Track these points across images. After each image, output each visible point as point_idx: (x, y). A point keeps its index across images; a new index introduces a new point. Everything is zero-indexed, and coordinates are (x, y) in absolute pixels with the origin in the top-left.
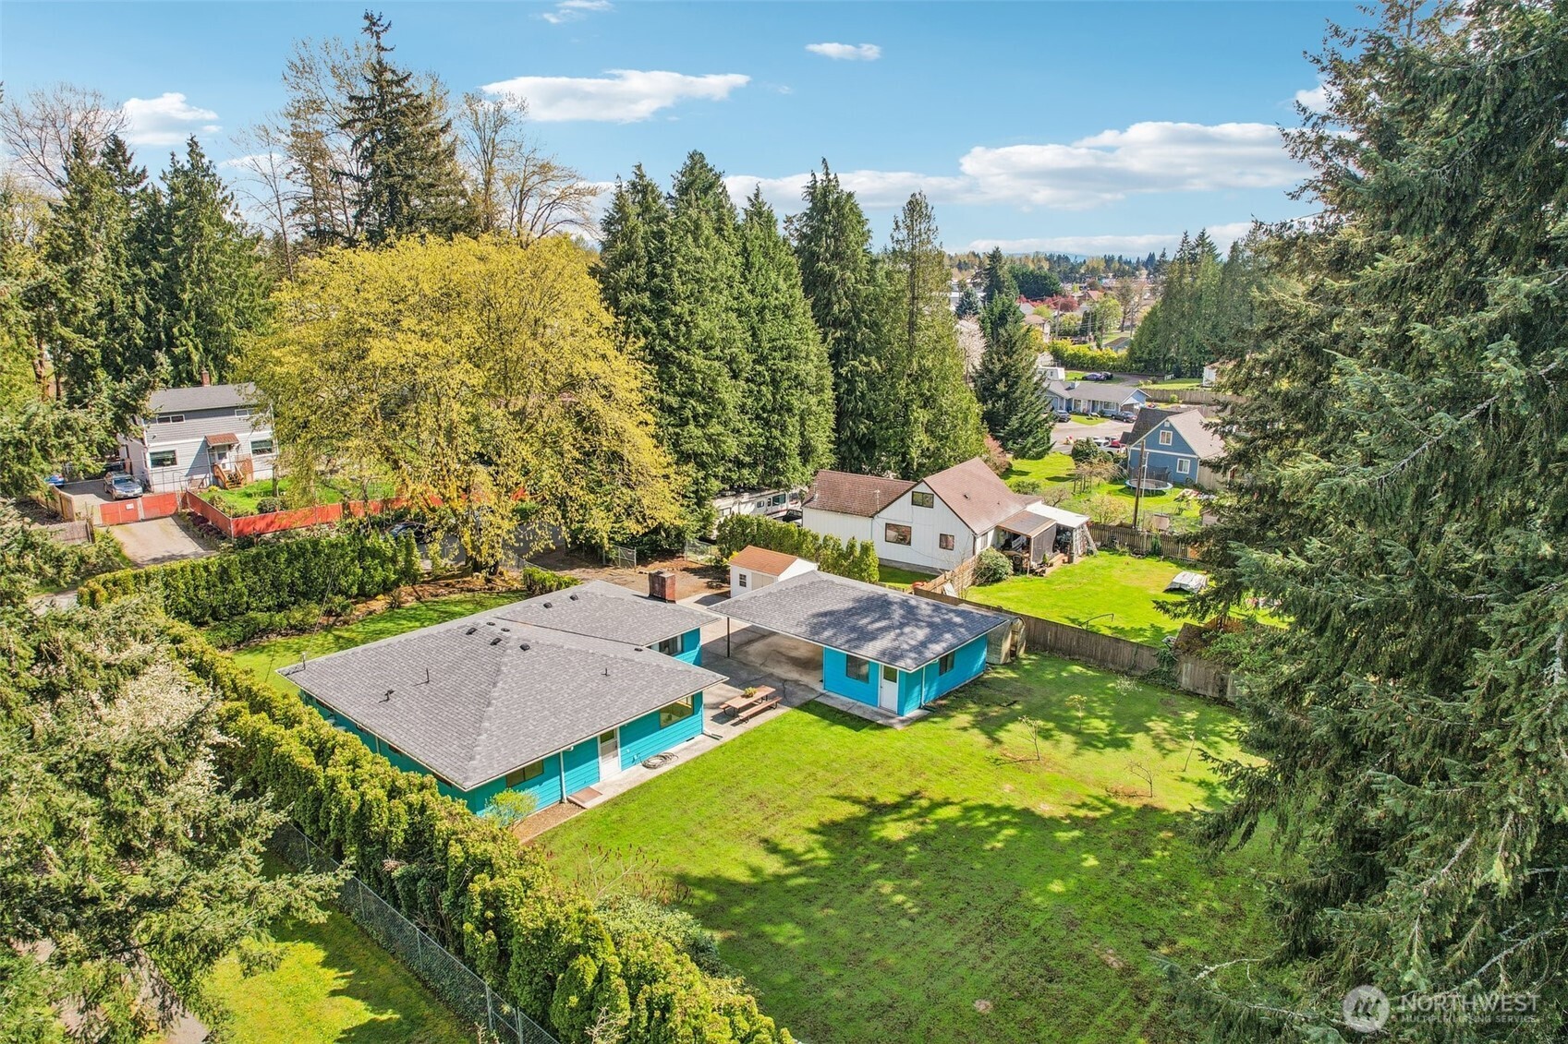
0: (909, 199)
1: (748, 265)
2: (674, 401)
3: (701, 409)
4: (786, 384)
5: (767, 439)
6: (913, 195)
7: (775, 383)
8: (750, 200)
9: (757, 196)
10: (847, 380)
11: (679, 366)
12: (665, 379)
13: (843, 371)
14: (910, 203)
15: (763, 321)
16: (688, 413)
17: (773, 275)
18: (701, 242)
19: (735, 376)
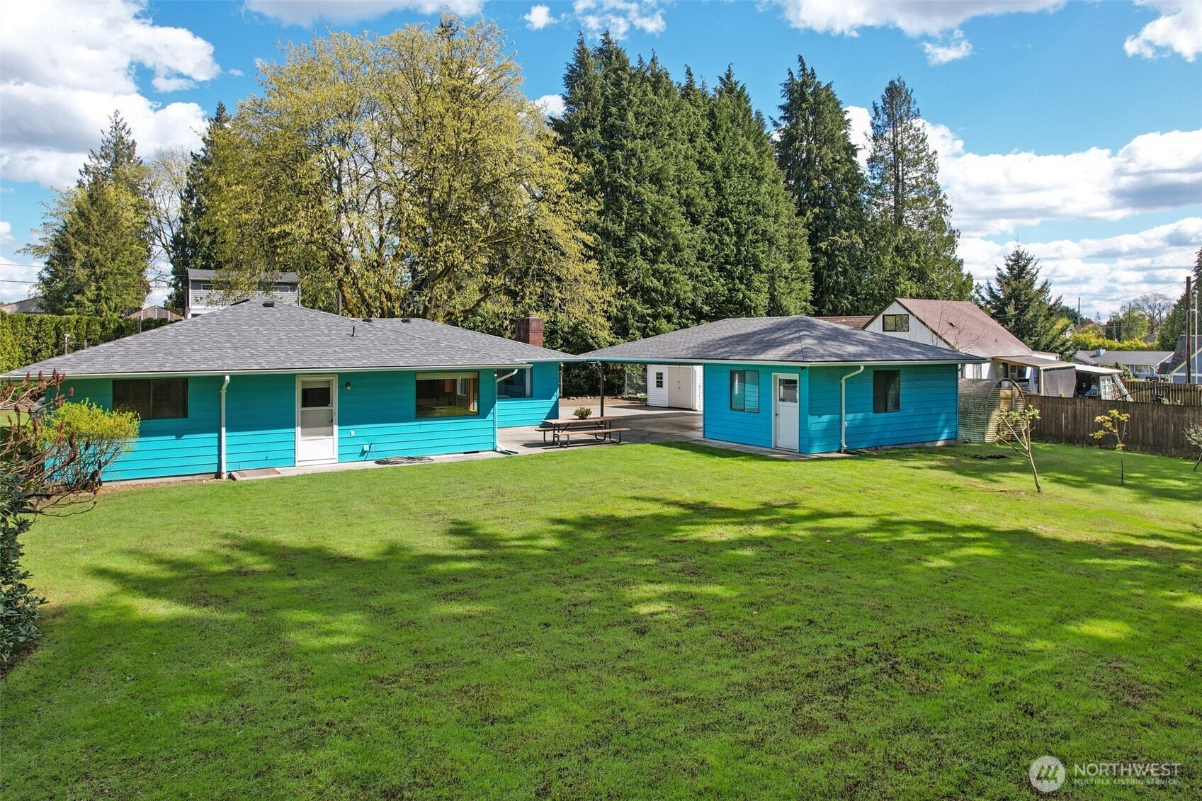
0: (888, 85)
1: (715, 127)
2: (619, 230)
3: (649, 242)
4: (750, 237)
5: (730, 290)
6: (892, 83)
7: (740, 236)
8: (721, 79)
9: (728, 77)
10: (826, 253)
11: (629, 196)
12: (612, 207)
13: (823, 245)
14: (888, 90)
15: (728, 176)
16: (634, 244)
17: (742, 140)
18: (662, 92)
19: (695, 221)
